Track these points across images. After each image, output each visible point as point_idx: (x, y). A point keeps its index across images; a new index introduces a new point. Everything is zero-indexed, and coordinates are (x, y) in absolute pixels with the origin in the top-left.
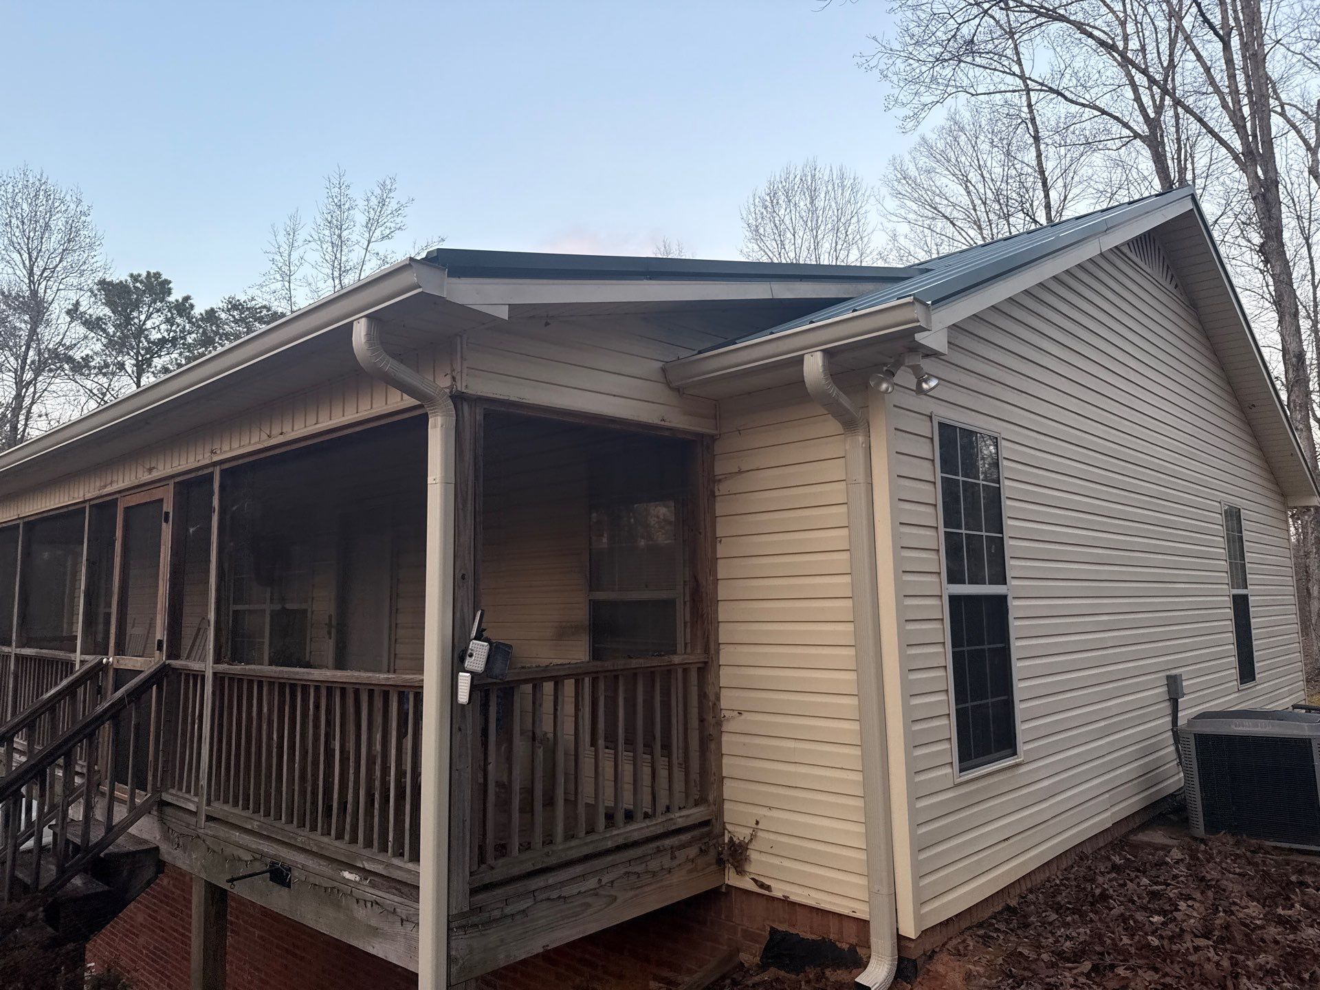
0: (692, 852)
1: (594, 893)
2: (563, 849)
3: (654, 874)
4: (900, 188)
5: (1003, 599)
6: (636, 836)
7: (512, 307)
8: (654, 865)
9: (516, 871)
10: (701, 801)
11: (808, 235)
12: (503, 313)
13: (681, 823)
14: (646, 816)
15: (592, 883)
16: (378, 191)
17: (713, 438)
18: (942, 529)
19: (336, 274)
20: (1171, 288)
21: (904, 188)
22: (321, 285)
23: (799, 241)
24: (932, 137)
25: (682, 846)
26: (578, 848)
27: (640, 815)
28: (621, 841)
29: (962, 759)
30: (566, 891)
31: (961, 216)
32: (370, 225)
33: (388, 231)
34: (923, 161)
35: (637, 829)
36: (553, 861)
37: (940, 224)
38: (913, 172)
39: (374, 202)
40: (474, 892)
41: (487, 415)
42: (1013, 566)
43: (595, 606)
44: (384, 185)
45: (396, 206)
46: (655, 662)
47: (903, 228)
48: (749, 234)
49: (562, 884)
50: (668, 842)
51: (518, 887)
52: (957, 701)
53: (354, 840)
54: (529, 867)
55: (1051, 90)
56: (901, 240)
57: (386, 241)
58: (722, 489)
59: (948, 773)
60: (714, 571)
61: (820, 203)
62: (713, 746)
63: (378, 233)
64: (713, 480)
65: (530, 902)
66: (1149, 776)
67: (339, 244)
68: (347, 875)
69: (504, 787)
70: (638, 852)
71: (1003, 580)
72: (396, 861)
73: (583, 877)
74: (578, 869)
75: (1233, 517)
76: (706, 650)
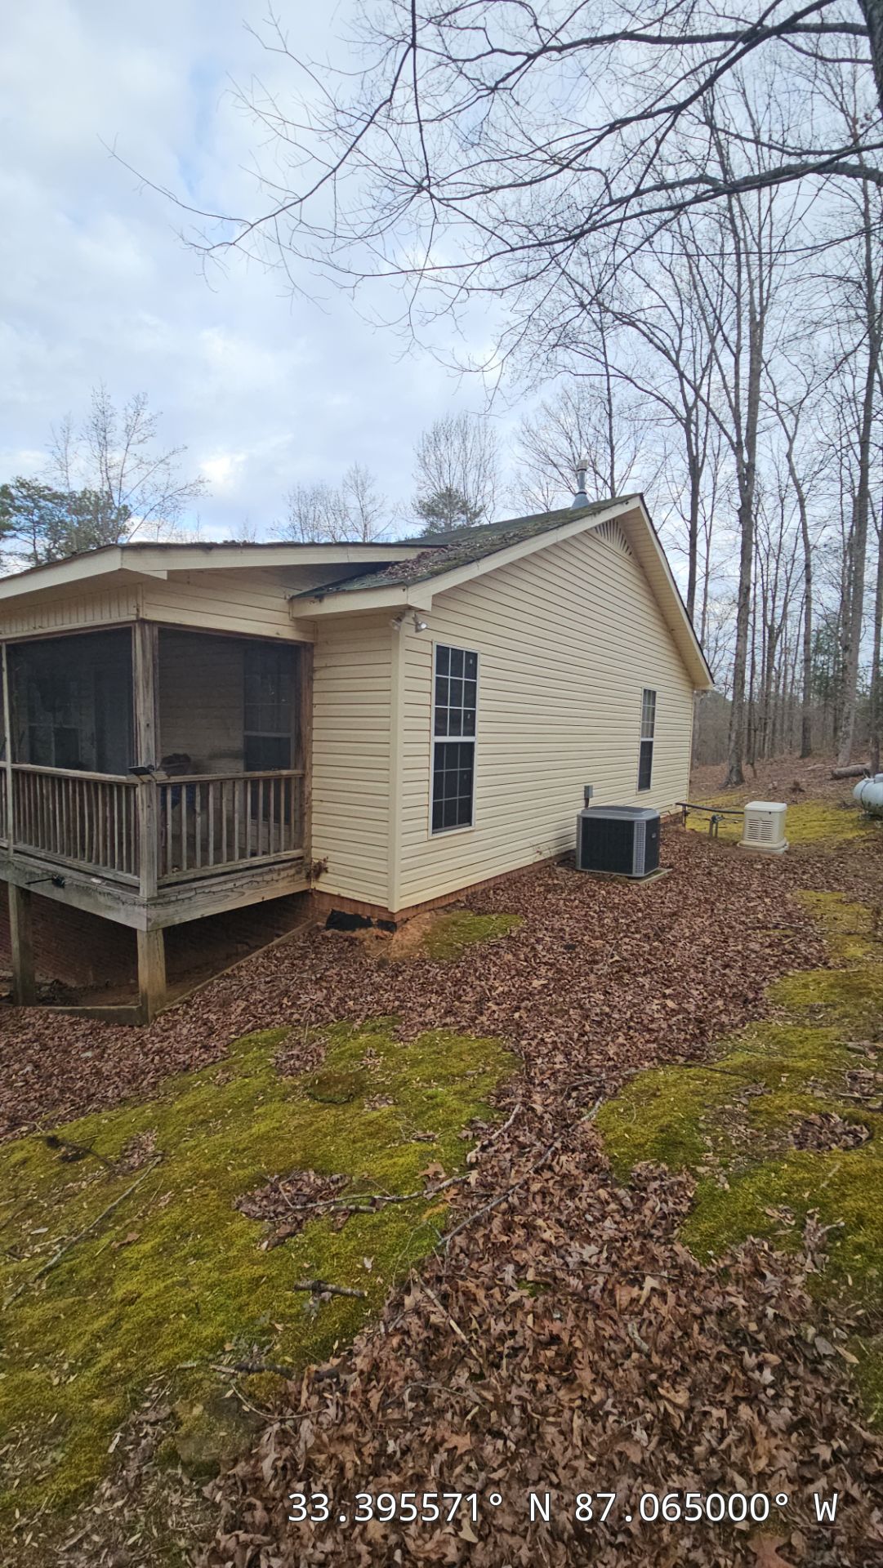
0: (292, 872)
1: (232, 890)
2: (212, 868)
3: (268, 882)
4: (523, 438)
5: (472, 745)
6: (257, 863)
7: (170, 572)
8: (267, 878)
9: (185, 878)
10: (299, 846)
11: (459, 468)
12: (164, 576)
13: (285, 858)
14: (264, 853)
15: (230, 885)
16: (133, 403)
17: (312, 645)
18: (434, 706)
19: (104, 468)
20: (626, 555)
21: (527, 439)
22: (92, 476)
23: (452, 472)
24: (549, 401)
25: (284, 869)
26: (220, 868)
27: (260, 852)
28: (248, 865)
29: (434, 827)
30: (214, 889)
31: (565, 464)
32: (128, 431)
33: (142, 437)
34: (542, 421)
35: (259, 860)
36: (208, 874)
37: (550, 469)
38: (535, 427)
39: (131, 411)
40: (160, 887)
41: (161, 631)
42: (479, 726)
43: (248, 739)
44: (138, 398)
45: (149, 417)
46: (271, 773)
47: (525, 469)
48: (418, 462)
49: (212, 885)
50: (276, 867)
51: (187, 886)
52: (435, 797)
53: (97, 862)
54: (192, 876)
55: (627, 378)
56: (523, 477)
57: (141, 445)
58: (317, 676)
59: (427, 834)
60: (310, 723)
61: (469, 445)
62: (306, 818)
63: (135, 439)
64: (313, 670)
65: (193, 893)
66: (562, 839)
67: (104, 444)
68: (94, 880)
69: (192, 837)
70: (259, 871)
71: (473, 734)
72: (120, 873)
73: (225, 882)
74: (222, 879)
75: (650, 695)
76: (304, 768)
